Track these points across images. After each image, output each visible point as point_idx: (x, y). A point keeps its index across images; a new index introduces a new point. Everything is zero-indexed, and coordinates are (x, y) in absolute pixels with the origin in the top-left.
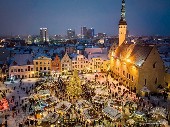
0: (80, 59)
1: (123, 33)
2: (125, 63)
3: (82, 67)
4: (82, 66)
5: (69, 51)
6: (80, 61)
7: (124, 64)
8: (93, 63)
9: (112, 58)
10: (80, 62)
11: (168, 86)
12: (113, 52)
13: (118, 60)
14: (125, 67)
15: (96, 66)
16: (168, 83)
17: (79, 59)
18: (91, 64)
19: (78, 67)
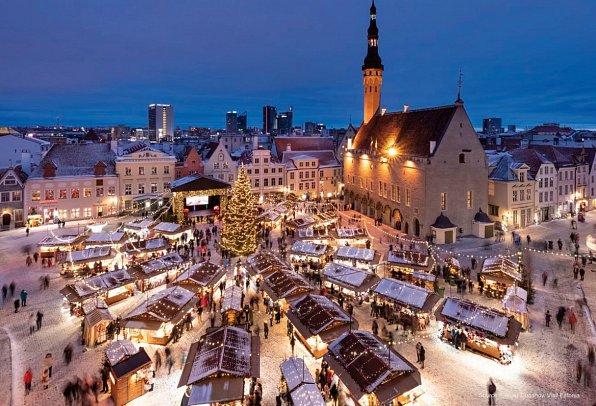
0: (261, 161)
1: (373, 90)
2: (385, 160)
3: (266, 184)
4: (266, 180)
5: (229, 146)
6: (262, 166)
7: (382, 163)
8: (297, 174)
9: (349, 154)
10: (262, 171)
11: (497, 215)
12: (350, 140)
13: (365, 157)
14: (384, 168)
15: (304, 183)
16: (497, 208)
17: (257, 161)
18: (292, 177)
19: (257, 185)
